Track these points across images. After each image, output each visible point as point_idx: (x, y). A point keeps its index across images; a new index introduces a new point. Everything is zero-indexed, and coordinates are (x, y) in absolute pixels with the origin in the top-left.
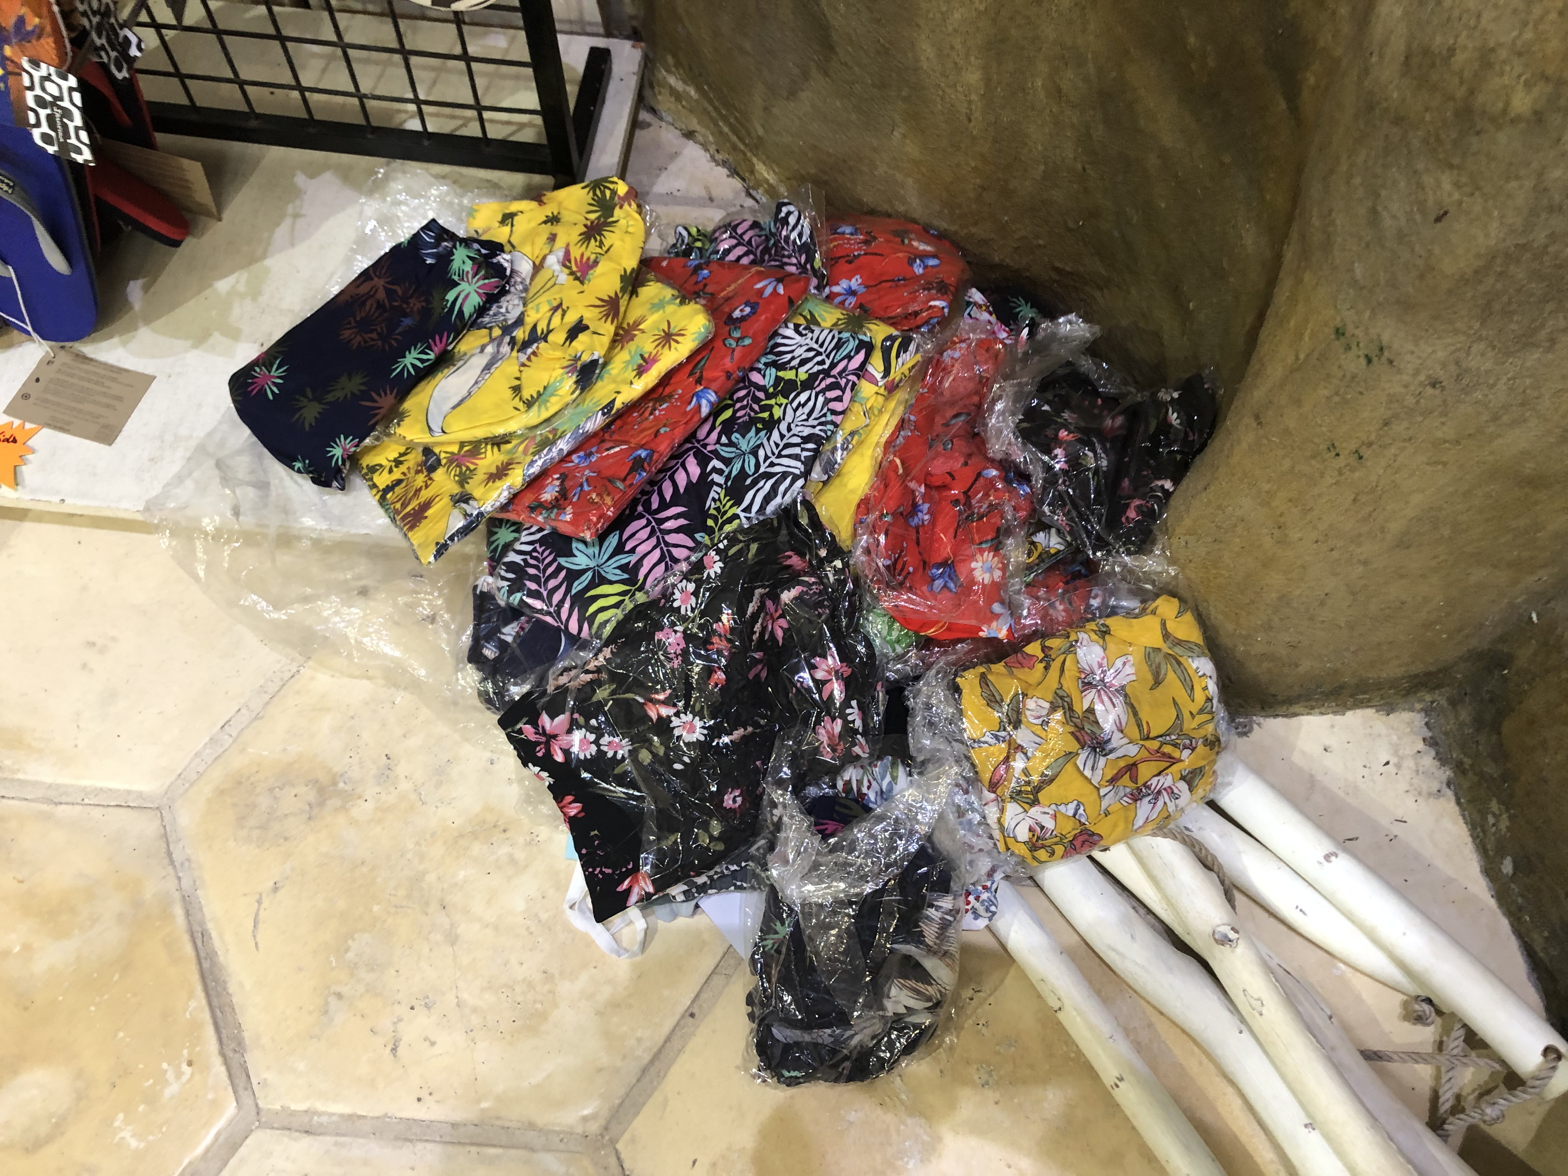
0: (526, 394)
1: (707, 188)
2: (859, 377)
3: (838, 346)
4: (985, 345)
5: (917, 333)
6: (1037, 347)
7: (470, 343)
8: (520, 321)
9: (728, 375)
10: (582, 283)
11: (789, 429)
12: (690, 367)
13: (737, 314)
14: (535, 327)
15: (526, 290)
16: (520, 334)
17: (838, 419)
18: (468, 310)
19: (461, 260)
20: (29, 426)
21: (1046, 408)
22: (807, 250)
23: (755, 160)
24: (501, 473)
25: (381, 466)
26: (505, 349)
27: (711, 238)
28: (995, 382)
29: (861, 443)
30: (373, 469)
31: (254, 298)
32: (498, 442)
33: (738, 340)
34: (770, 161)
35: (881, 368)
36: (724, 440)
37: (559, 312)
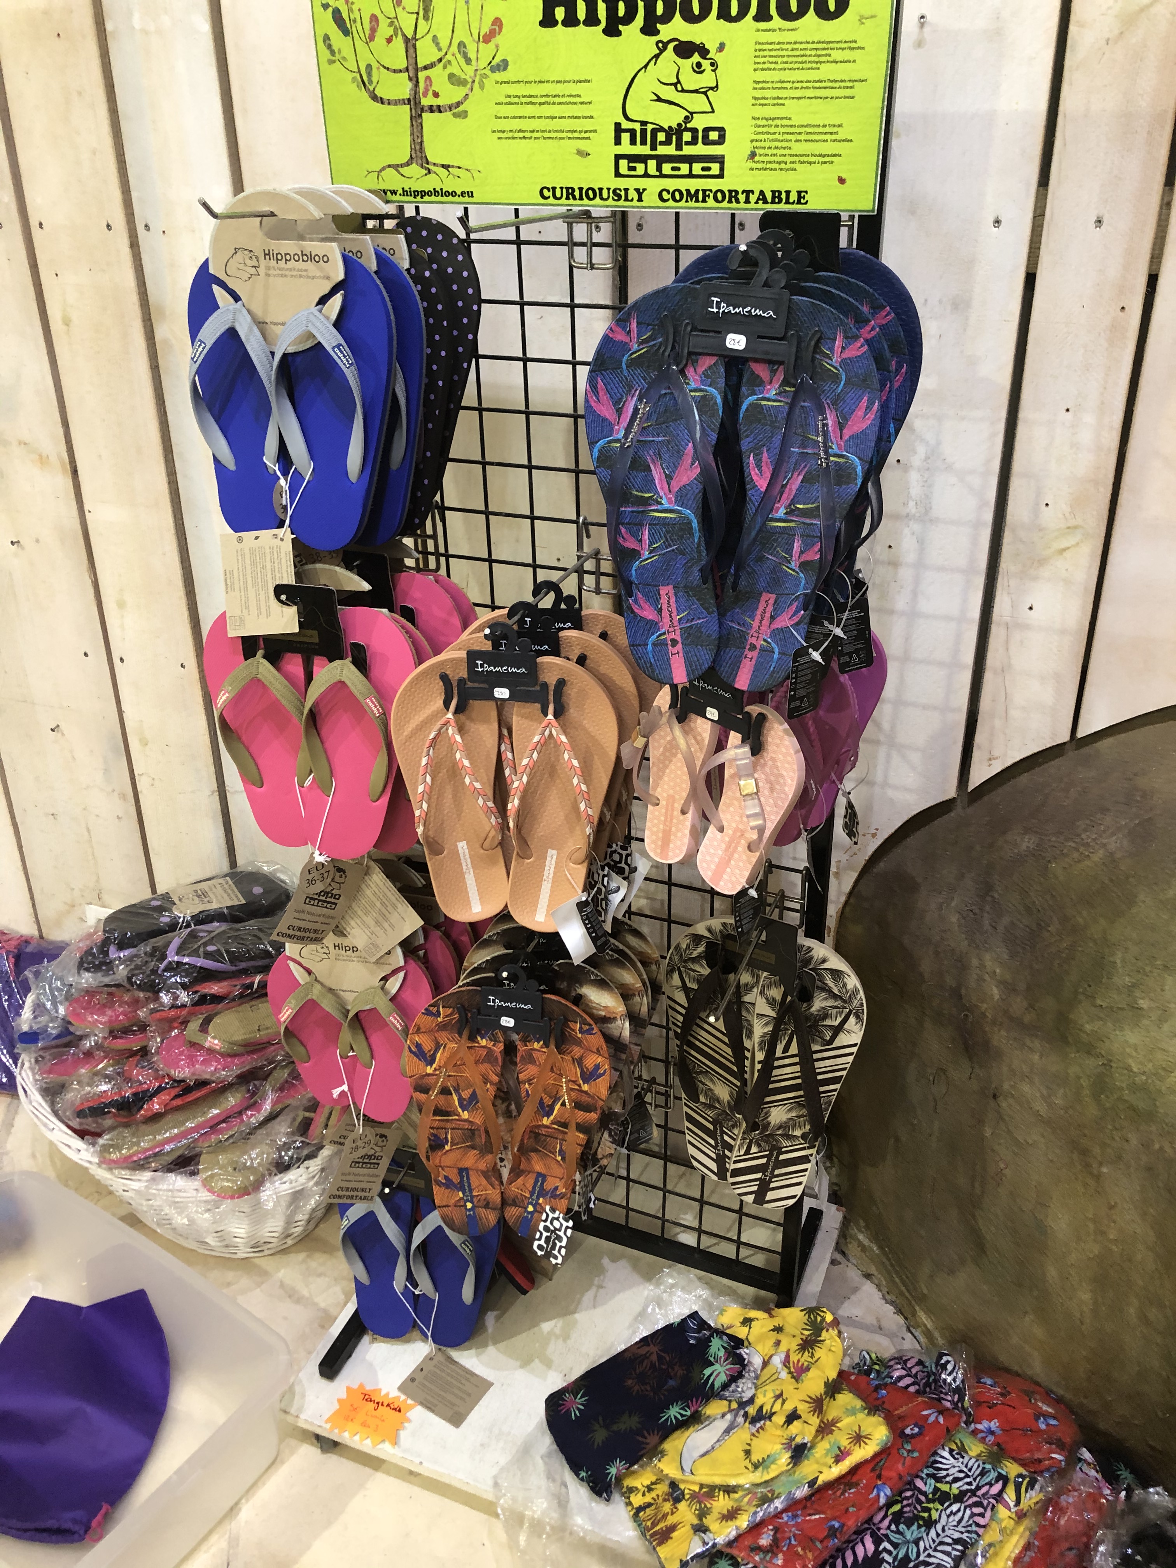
0: (755, 1457)
1: (878, 1320)
2: (997, 1501)
3: (983, 1473)
4: (1094, 1498)
5: (1042, 1476)
6: (1133, 1508)
7: (715, 1408)
8: (751, 1401)
9: (900, 1477)
10: (797, 1381)
11: (943, 1531)
12: (872, 1465)
13: (908, 1431)
14: (761, 1408)
15: (757, 1377)
16: (752, 1410)
17: (981, 1531)
18: (717, 1385)
19: (717, 1347)
20: (410, 1402)
21: (1138, 1558)
22: (959, 1391)
23: (917, 1308)
24: (731, 1515)
25: (637, 1488)
26: (740, 1419)
27: (885, 1364)
28: (1099, 1528)
29: (996, 1554)
30: (631, 1490)
31: (565, 1340)
32: (729, 1490)
33: (909, 1451)
34: (929, 1312)
35: (1014, 1498)
36: (893, 1527)
37: (780, 1401)
